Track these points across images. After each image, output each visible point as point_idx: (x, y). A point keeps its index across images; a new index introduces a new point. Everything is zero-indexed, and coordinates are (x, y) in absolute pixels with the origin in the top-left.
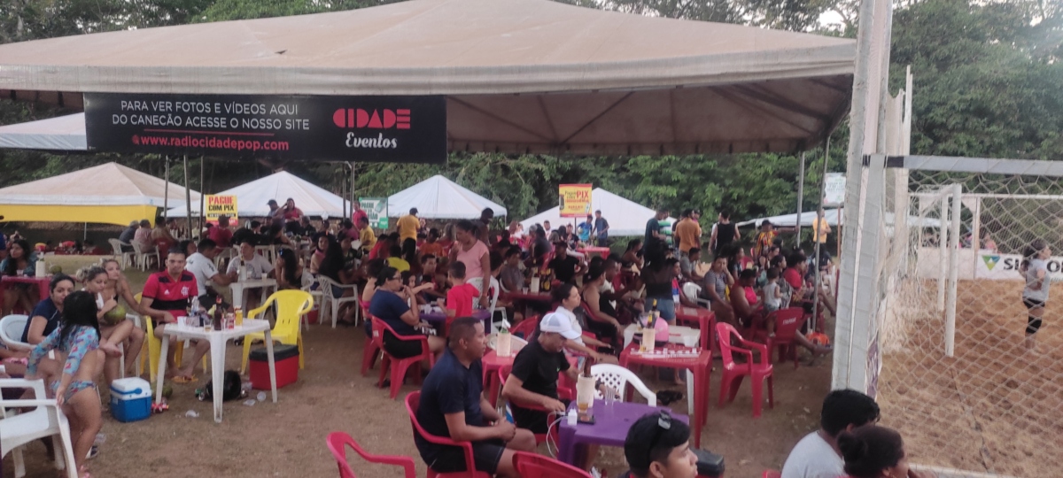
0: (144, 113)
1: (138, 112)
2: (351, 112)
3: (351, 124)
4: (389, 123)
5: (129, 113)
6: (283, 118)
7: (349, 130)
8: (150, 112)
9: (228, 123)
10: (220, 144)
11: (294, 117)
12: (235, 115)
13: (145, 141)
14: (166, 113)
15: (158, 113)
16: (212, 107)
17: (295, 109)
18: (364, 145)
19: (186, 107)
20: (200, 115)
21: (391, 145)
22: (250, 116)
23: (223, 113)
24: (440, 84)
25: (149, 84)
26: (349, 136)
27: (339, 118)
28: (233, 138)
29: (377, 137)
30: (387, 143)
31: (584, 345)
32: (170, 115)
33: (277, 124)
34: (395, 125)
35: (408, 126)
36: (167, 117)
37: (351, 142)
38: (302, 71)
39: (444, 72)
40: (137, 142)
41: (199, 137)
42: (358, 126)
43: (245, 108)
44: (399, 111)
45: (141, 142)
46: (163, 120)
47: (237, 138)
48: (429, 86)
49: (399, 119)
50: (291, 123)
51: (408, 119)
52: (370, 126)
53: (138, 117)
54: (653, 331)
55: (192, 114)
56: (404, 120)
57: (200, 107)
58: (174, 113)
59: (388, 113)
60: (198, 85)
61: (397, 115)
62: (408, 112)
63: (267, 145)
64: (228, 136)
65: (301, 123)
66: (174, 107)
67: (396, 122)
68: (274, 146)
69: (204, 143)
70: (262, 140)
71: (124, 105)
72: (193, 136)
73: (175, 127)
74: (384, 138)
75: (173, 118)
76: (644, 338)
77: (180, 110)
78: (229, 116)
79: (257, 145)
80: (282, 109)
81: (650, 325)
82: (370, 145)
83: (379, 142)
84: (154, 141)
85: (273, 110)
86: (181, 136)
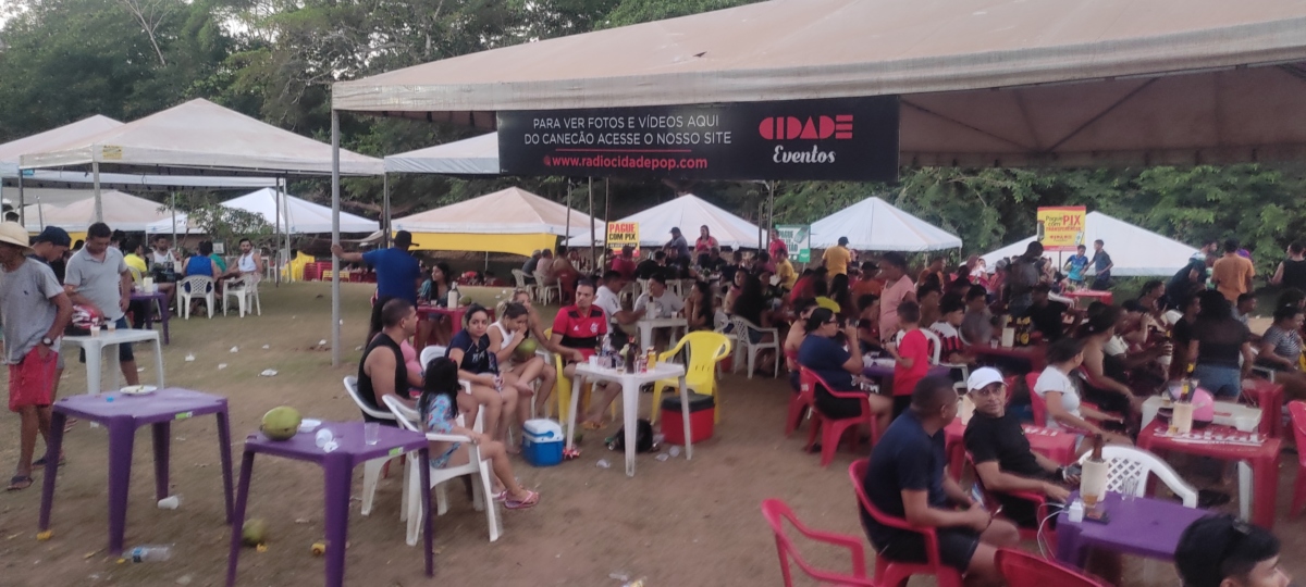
0: (556, 131)
1: (550, 131)
2: (780, 120)
3: (780, 136)
4: (825, 133)
5: (541, 131)
6: (702, 131)
7: (776, 142)
8: (562, 130)
9: (642, 140)
10: (633, 163)
11: (715, 129)
12: (650, 130)
13: (556, 162)
14: (578, 131)
15: (571, 131)
16: (626, 121)
17: (716, 120)
18: (794, 160)
19: (599, 123)
20: (612, 131)
21: (828, 159)
22: (665, 131)
23: (637, 128)
24: (892, 81)
25: (561, 99)
26: (777, 149)
27: (766, 129)
28: (646, 156)
29: (811, 151)
30: (823, 156)
31: (1082, 419)
32: (582, 132)
33: (695, 138)
34: (834, 134)
35: (850, 135)
36: (579, 135)
37: (780, 157)
38: (725, 75)
39: (896, 66)
40: (549, 163)
41: (611, 155)
42: (788, 137)
43: (660, 121)
44: (839, 118)
45: (552, 163)
46: (576, 139)
47: (650, 156)
48: (879, 84)
49: (839, 127)
50: (711, 136)
51: (850, 127)
52: (802, 137)
53: (550, 136)
54: (1190, 407)
55: (605, 131)
56: (844, 128)
57: (613, 122)
58: (586, 131)
59: (825, 120)
60: (612, 97)
61: (836, 123)
62: (850, 118)
63: (683, 163)
64: (642, 153)
65: (722, 136)
66: (586, 123)
67: (835, 131)
68: (691, 163)
69: (616, 163)
70: (678, 157)
71: (536, 123)
72: (606, 155)
73: (586, 146)
74: (819, 151)
75: (585, 136)
76: (1176, 416)
77: (593, 126)
78: (643, 131)
79: (672, 163)
80: (701, 120)
81: (1186, 398)
82: (802, 160)
83: (814, 156)
84: (566, 162)
85: (691, 122)
86: (593, 155)
